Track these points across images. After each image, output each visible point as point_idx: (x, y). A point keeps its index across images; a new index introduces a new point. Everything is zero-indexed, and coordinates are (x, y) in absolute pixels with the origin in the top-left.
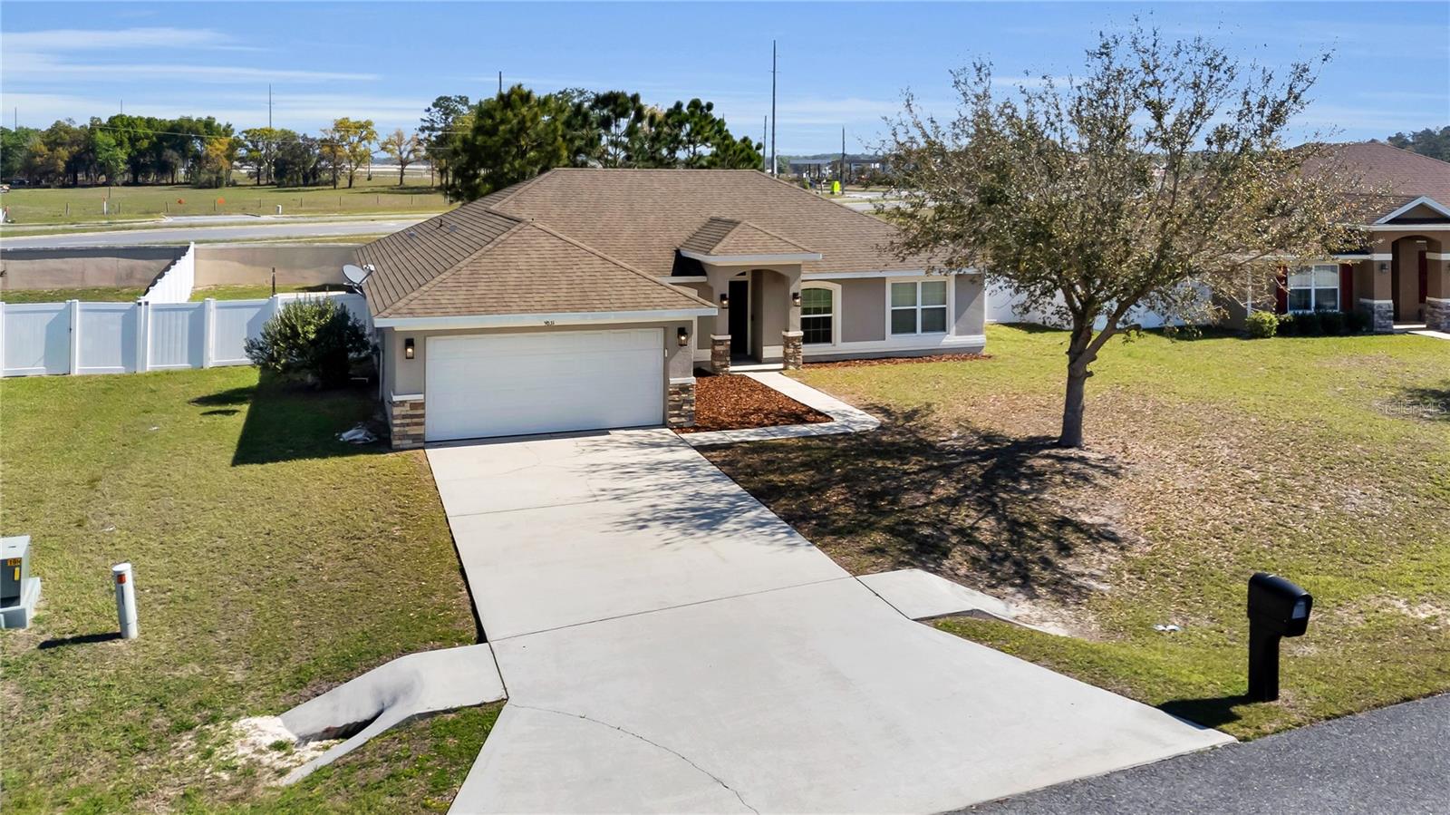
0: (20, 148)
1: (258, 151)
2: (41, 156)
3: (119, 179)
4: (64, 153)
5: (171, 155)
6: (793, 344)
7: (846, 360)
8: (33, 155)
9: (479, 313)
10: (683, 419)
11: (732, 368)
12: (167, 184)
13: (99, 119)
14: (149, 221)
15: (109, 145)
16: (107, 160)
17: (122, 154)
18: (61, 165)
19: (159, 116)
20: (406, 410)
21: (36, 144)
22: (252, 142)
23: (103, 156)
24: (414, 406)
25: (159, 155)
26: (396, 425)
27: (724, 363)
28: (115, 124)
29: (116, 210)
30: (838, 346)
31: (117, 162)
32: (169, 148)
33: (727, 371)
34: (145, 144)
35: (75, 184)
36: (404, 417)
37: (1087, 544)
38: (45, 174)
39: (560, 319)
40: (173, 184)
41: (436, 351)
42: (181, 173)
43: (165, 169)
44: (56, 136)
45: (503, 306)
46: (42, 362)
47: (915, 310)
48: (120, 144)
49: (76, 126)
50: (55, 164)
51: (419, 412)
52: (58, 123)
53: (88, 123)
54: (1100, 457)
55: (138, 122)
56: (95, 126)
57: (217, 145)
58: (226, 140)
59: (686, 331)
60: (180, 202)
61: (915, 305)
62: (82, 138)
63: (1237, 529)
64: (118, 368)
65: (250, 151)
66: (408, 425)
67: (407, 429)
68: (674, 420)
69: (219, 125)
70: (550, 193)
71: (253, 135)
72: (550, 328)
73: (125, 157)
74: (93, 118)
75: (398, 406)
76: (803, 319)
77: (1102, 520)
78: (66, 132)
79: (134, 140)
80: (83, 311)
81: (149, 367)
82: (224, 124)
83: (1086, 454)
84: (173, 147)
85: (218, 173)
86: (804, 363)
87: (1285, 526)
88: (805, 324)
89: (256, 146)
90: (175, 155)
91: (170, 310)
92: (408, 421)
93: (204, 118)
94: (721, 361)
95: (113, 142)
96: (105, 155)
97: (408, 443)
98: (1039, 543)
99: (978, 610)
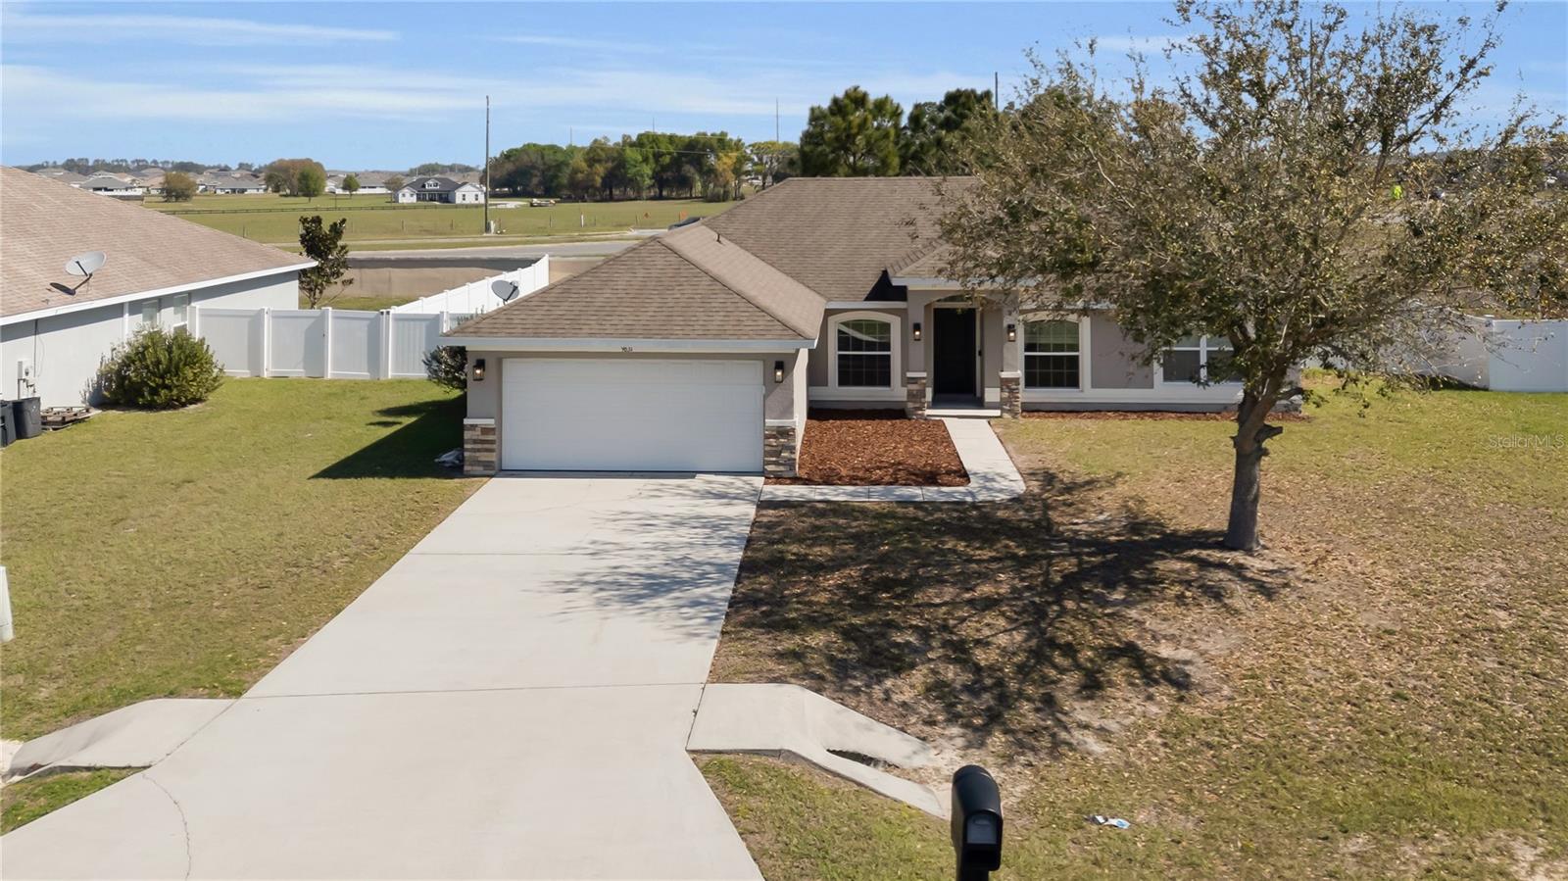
0: (567, 165)
1: (762, 164)
2: (582, 172)
3: (644, 194)
4: (600, 169)
5: (689, 170)
6: (1008, 387)
7: (1096, 410)
8: (576, 171)
9: (545, 335)
10: (782, 468)
11: (928, 412)
12: (686, 198)
13: (629, 137)
14: (614, 234)
15: (636, 161)
16: (635, 175)
17: (647, 170)
18: (598, 181)
19: (680, 133)
20: (476, 434)
21: (579, 162)
22: (757, 154)
23: (632, 171)
24: (486, 430)
25: (679, 169)
26: (468, 450)
27: (917, 405)
28: (642, 142)
29: (592, 225)
30: (1087, 392)
31: (642, 176)
32: (687, 163)
33: (922, 415)
34: (667, 159)
35: (611, 199)
36: (475, 442)
37: (1132, 684)
38: (586, 189)
39: (639, 345)
40: (691, 198)
41: (514, 375)
42: (698, 187)
43: (685, 183)
44: (595, 153)
45: (575, 329)
46: (302, 365)
47: (1198, 352)
48: (646, 160)
49: (611, 144)
50: (594, 180)
51: (490, 437)
52: (596, 141)
53: (620, 140)
54: (1270, 566)
55: (661, 139)
56: (627, 143)
57: (725, 160)
58: (734, 154)
59: (786, 366)
60: (646, 215)
61: (1198, 346)
62: (615, 155)
63: (1398, 696)
64: (364, 374)
65: (755, 164)
66: (479, 450)
67: (478, 454)
68: (770, 468)
69: (731, 140)
70: (770, 206)
71: (758, 148)
72: (627, 354)
73: (650, 172)
74: (624, 136)
75: (469, 430)
76: (1026, 357)
77: (1184, 654)
78: (602, 149)
79: (657, 156)
80: (336, 318)
81: (391, 374)
82: (735, 138)
83: (1248, 561)
84: (690, 162)
85: (725, 186)
86: (1023, 411)
87: (1491, 703)
88: (1030, 362)
89: (761, 159)
90: (692, 170)
91: (413, 320)
92: (479, 446)
93: (718, 132)
94: (915, 402)
95: (640, 158)
96: (634, 170)
97: (479, 469)
98: (1061, 673)
99: (789, 751)
